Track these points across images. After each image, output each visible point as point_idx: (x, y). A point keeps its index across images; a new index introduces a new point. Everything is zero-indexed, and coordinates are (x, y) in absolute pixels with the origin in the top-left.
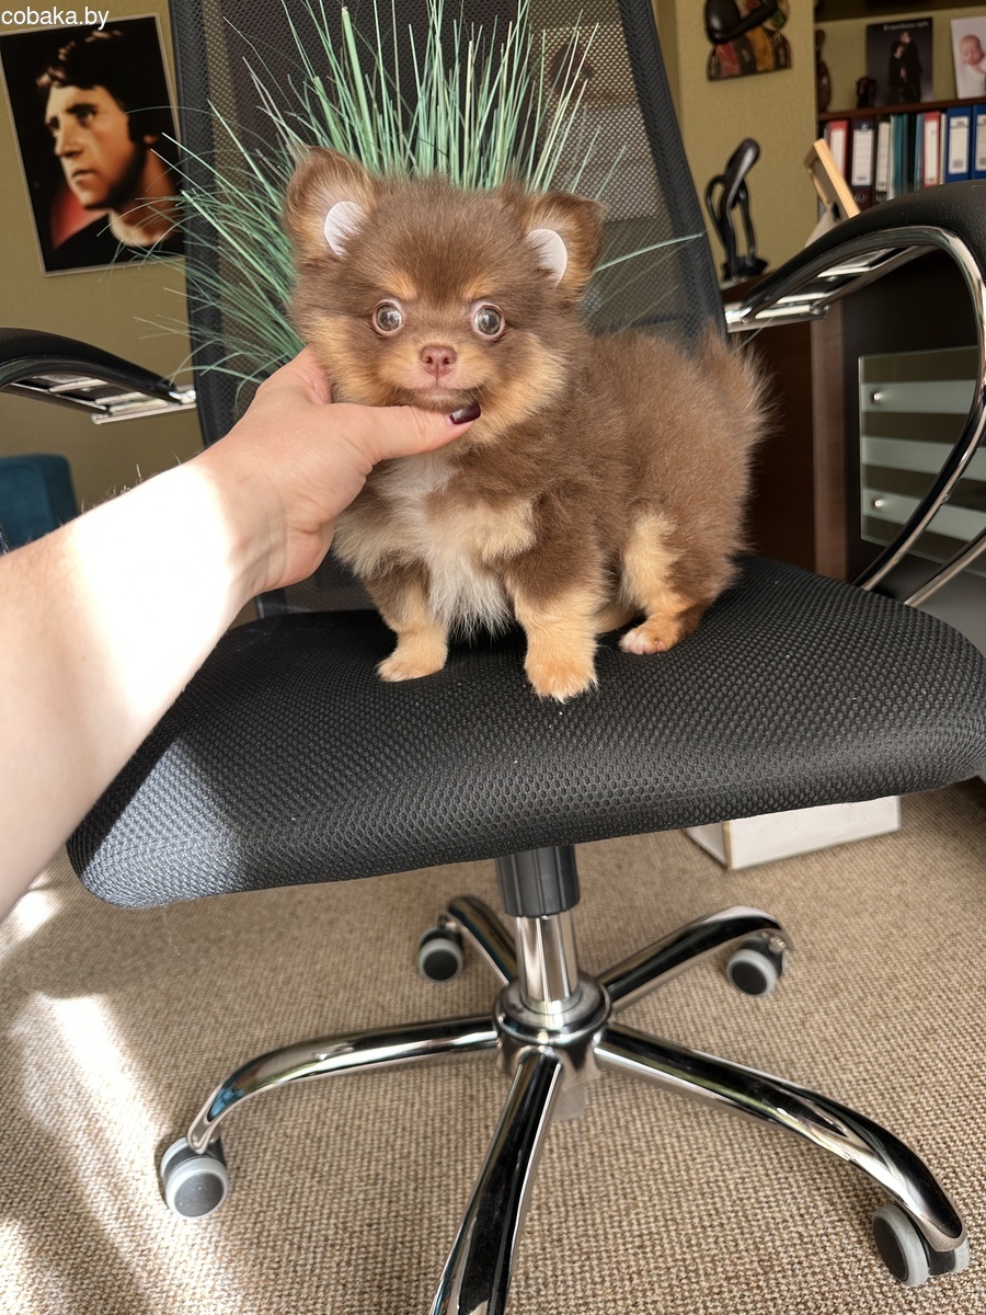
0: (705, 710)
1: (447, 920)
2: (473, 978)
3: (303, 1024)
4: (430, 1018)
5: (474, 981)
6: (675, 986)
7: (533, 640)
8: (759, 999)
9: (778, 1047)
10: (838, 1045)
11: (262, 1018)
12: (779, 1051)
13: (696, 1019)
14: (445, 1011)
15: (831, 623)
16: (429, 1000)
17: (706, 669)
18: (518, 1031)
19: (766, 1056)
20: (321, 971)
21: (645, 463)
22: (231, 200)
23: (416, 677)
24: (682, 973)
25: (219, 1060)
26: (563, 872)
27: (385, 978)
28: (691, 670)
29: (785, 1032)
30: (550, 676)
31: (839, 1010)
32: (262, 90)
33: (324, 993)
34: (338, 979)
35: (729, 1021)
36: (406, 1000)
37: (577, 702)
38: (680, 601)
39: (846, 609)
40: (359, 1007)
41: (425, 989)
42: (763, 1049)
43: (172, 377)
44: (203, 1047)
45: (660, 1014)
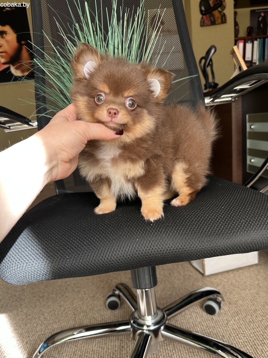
0: (197, 224)
1: (115, 291)
2: (123, 309)
3: (69, 323)
4: (110, 321)
5: (124, 310)
6: (187, 312)
7: (144, 203)
8: (213, 316)
9: (219, 331)
10: (238, 331)
11: (57, 321)
12: (220, 333)
13: (194, 323)
14: (115, 320)
15: (236, 197)
16: (109, 316)
17: (197, 211)
18: (138, 325)
19: (215, 334)
20: (75, 307)
21: (178, 147)
22: (49, 62)
23: (106, 213)
24: (189, 308)
25: (43, 334)
26: (152, 275)
27: (95, 309)
28: (193, 211)
29: (221, 327)
30: (149, 213)
31: (238, 320)
32: (59, 27)
33: (76, 313)
34: (81, 309)
35: (204, 323)
36: (102, 316)
37: (157, 222)
38: (189, 190)
39: (241, 193)
40: (87, 318)
41: (108, 313)
42: (215, 332)
43: (30, 118)
44: (38, 330)
45: (182, 321)
